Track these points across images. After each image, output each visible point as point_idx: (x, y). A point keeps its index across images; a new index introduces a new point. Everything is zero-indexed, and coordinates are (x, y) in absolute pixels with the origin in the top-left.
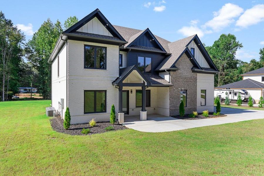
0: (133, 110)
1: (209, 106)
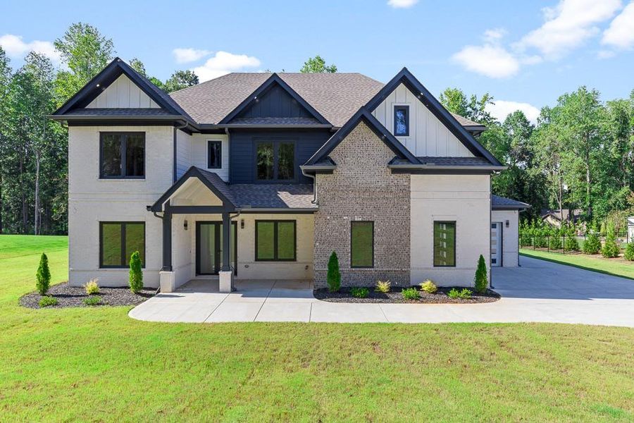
0: (247, 266)
1: (467, 269)
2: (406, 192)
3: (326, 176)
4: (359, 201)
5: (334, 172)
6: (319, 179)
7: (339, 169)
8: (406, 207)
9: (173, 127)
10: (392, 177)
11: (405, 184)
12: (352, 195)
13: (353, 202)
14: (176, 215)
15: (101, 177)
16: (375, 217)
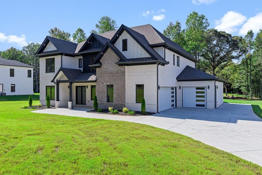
2: (124, 73)
3: (99, 68)
4: (109, 77)
5: (101, 67)
6: (97, 69)
7: (103, 66)
8: (124, 79)
9: (61, 56)
10: (119, 68)
11: (123, 70)
12: (106, 75)
13: (107, 77)
14: (61, 83)
15: (46, 72)
16: (114, 83)
